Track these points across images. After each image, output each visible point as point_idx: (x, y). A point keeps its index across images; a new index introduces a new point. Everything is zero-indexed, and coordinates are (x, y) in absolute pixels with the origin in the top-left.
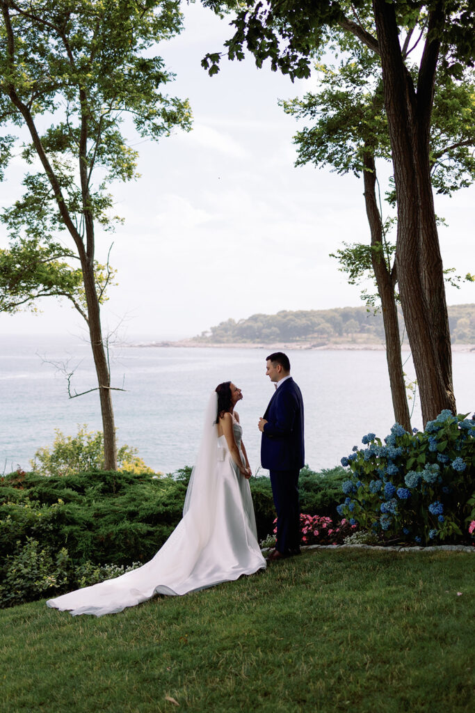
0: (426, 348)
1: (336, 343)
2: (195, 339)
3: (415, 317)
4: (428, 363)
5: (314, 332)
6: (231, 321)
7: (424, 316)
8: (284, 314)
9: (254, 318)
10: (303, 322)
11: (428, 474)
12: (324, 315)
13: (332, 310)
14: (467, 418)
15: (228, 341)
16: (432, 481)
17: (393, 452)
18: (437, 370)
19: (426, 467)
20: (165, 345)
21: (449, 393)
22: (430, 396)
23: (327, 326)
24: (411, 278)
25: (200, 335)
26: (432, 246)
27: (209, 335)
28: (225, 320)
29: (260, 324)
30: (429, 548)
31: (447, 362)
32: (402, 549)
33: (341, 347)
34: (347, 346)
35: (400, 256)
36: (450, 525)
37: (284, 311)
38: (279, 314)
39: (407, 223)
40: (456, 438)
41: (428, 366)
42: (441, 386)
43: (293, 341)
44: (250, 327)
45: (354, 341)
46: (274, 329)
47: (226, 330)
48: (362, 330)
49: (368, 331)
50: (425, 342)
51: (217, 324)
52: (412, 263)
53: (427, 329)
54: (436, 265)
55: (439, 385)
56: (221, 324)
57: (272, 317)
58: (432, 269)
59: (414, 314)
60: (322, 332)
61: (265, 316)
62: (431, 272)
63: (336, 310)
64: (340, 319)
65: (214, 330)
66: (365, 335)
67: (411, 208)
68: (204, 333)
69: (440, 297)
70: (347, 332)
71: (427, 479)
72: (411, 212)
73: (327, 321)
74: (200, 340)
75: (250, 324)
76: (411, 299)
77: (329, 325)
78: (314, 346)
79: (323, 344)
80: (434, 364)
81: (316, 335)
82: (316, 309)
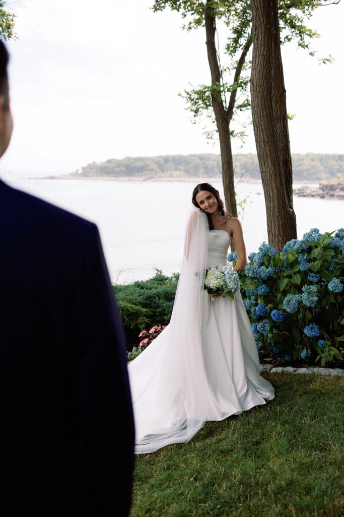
0: (275, 170)
1: (160, 177)
2: (71, 174)
3: (267, 141)
4: (276, 183)
5: (147, 170)
6: (94, 163)
7: (274, 139)
8: (128, 159)
9: (109, 161)
10: (140, 164)
11: (308, 296)
12: (153, 160)
13: (157, 157)
14: (331, 236)
15: (93, 176)
16: (313, 306)
17: (265, 271)
18: (283, 190)
19: (303, 289)
20: (52, 178)
21: (291, 210)
22: (277, 213)
23: (155, 166)
24: (265, 104)
25: (75, 171)
26: (279, 77)
27: (80, 171)
28: (91, 162)
29: (113, 165)
30: (302, 370)
31: (289, 182)
32: (274, 370)
33: (163, 179)
34: (167, 179)
35: (255, 82)
36: (331, 350)
37: (128, 157)
38: (125, 159)
39: (262, 49)
40: (330, 257)
41: (276, 186)
42: (286, 204)
43: (133, 176)
44: (106, 167)
45: (171, 176)
46: (122, 168)
47: (91, 168)
48: (176, 169)
49: (180, 170)
50: (274, 164)
51: (85, 165)
52: (266, 89)
53: (276, 152)
54: (281, 96)
55: (284, 203)
56: (88, 165)
57: (121, 161)
58: (278, 99)
59: (266, 138)
60: (152, 170)
61: (116, 160)
62: (277, 101)
63: (160, 157)
64: (162, 162)
65: (83, 169)
66: (178, 172)
67: (266, 35)
68: (77, 171)
69: (284, 124)
70: (167, 170)
71: (306, 303)
72: (266, 39)
73: (155, 163)
74: (75, 175)
75: (107, 164)
76: (264, 123)
77: (156, 166)
78: (147, 179)
79: (152, 178)
80: (281, 185)
81: (148, 172)
82: (148, 156)
